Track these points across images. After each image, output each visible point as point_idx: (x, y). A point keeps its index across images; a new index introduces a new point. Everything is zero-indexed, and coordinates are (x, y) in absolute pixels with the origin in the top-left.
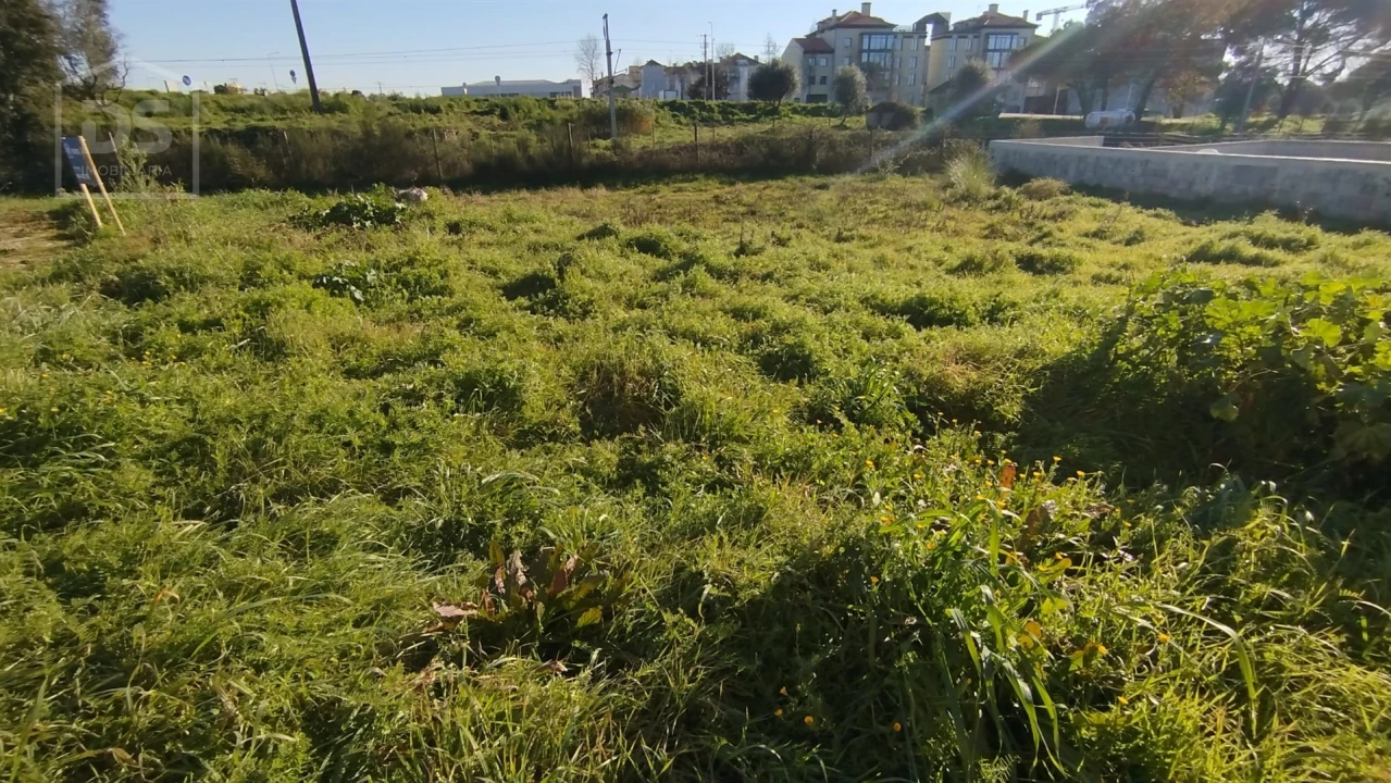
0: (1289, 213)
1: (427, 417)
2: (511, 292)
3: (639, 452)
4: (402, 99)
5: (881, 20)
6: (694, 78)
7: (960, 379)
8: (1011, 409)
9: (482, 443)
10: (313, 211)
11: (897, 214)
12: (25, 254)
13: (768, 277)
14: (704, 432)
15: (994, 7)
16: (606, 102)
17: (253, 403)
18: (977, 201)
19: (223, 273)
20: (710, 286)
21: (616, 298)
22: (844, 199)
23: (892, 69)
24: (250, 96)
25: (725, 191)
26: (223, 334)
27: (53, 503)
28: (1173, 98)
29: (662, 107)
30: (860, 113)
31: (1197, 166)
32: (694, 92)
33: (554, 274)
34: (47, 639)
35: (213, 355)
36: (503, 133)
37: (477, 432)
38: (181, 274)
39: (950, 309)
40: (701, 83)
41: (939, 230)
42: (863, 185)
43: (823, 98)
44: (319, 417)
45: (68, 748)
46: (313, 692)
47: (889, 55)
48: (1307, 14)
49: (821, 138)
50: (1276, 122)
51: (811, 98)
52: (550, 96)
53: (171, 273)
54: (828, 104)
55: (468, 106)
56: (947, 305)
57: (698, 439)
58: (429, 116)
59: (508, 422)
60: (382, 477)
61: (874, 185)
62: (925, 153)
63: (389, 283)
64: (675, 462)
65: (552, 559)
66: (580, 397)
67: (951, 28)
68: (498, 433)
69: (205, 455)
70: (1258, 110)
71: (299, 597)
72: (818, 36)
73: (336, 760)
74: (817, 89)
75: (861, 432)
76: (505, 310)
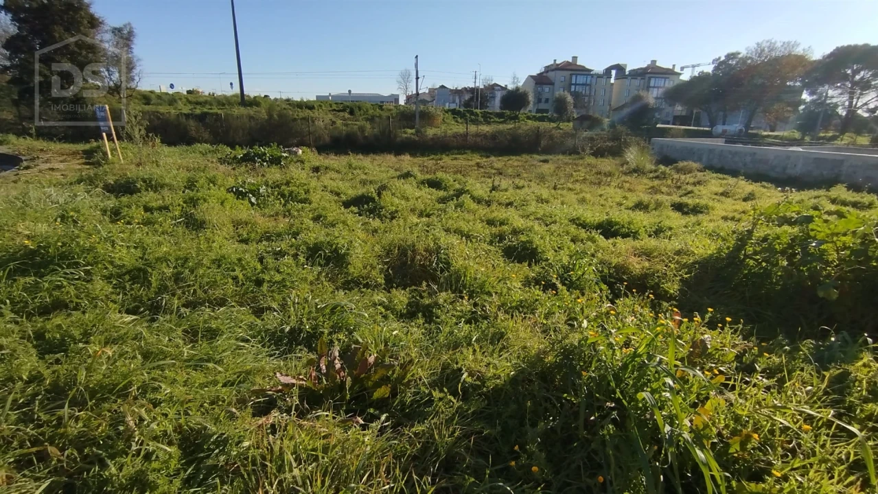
0: (855, 187)
1: (287, 266)
2: (347, 205)
3: (422, 297)
4: (293, 101)
5: (584, 67)
6: (467, 97)
7: (637, 266)
8: (673, 288)
9: (320, 286)
10: (232, 156)
11: (593, 178)
12: (65, 171)
13: (510, 204)
14: (465, 289)
15: (654, 62)
16: (414, 107)
17: (180, 251)
18: (644, 173)
19: (175, 183)
20: (472, 207)
21: (413, 210)
22: (558, 168)
23: (590, 96)
24: (206, 96)
25: (483, 161)
26: (169, 214)
27: (48, 300)
28: (770, 119)
29: (447, 112)
30: (569, 121)
31: (788, 157)
32: (467, 104)
33: (375, 195)
34: (25, 377)
35: (161, 225)
36: (350, 122)
37: (318, 279)
38: (150, 182)
39: (629, 229)
40: (471, 99)
41: (620, 188)
42: (571, 161)
43: (546, 111)
44: (219, 261)
45: (21, 446)
46: (189, 423)
47: (587, 88)
48: (856, 72)
49: (545, 132)
50: (838, 137)
51: (538, 111)
52: (380, 103)
53: (144, 181)
54: (549, 114)
55: (331, 107)
56: (626, 226)
57: (461, 292)
58: (308, 111)
59: (338, 274)
60: (254, 299)
61: (577, 162)
62: (610, 144)
63: (273, 194)
64: (445, 305)
65: (359, 354)
66: (386, 263)
67: (627, 73)
68: (332, 280)
69: (146, 278)
70: (826, 129)
71: (190, 363)
72: (545, 74)
73: (197, 470)
74: (543, 106)
75: (571, 294)
76: (343, 214)
